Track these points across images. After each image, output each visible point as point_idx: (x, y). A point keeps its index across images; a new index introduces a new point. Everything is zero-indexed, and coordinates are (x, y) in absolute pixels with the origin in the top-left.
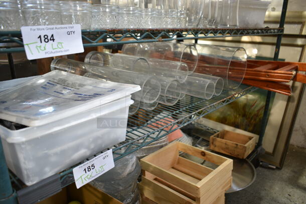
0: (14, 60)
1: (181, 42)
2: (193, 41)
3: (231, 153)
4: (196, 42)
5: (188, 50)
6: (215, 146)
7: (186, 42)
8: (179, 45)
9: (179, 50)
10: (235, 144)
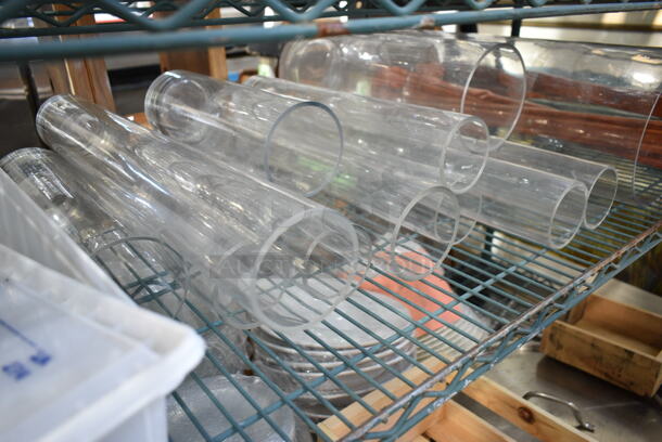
0: (39, 90)
1: (471, 35)
2: (507, 31)
3: (606, 375)
4: (515, 32)
5: (491, 59)
6: (560, 347)
7: (485, 33)
8: (462, 44)
9: (463, 58)
10: (626, 351)
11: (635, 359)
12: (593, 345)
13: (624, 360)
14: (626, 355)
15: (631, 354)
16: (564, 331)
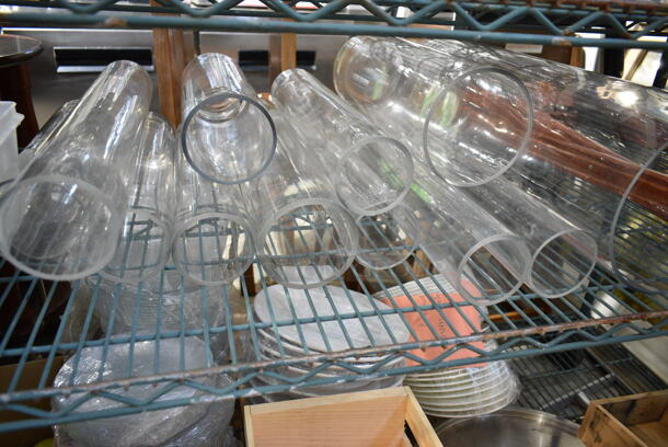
16: (607, 424)
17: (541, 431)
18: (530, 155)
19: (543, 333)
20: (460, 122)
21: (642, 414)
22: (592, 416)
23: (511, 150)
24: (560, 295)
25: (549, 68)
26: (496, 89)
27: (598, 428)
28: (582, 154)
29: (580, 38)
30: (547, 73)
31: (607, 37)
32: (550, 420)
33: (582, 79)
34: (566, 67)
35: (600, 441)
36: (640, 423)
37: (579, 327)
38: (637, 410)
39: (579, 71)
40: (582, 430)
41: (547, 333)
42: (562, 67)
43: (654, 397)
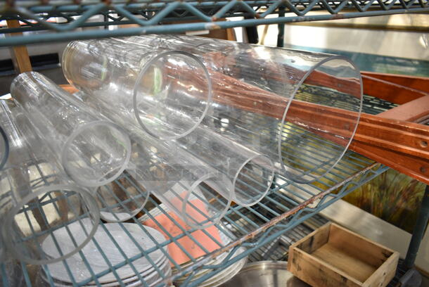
10: (342, 277)
11: (348, 284)
12: (320, 270)
13: (341, 284)
14: (342, 280)
15: (345, 279)
16: (301, 258)
17: (266, 274)
18: (217, 102)
19: (253, 237)
20: (167, 87)
21: (318, 243)
22: (293, 255)
23: (203, 103)
24: (257, 202)
25: (214, 43)
26: (182, 64)
27: (297, 261)
28: (248, 96)
29: (230, 21)
30: (214, 48)
31: (245, 18)
32: (270, 265)
33: (237, 48)
34: (225, 41)
35: (301, 270)
36: (318, 248)
37: (274, 224)
38: (315, 241)
39: (234, 43)
40: (289, 265)
41: (255, 236)
42: (223, 42)
43: (322, 231)
